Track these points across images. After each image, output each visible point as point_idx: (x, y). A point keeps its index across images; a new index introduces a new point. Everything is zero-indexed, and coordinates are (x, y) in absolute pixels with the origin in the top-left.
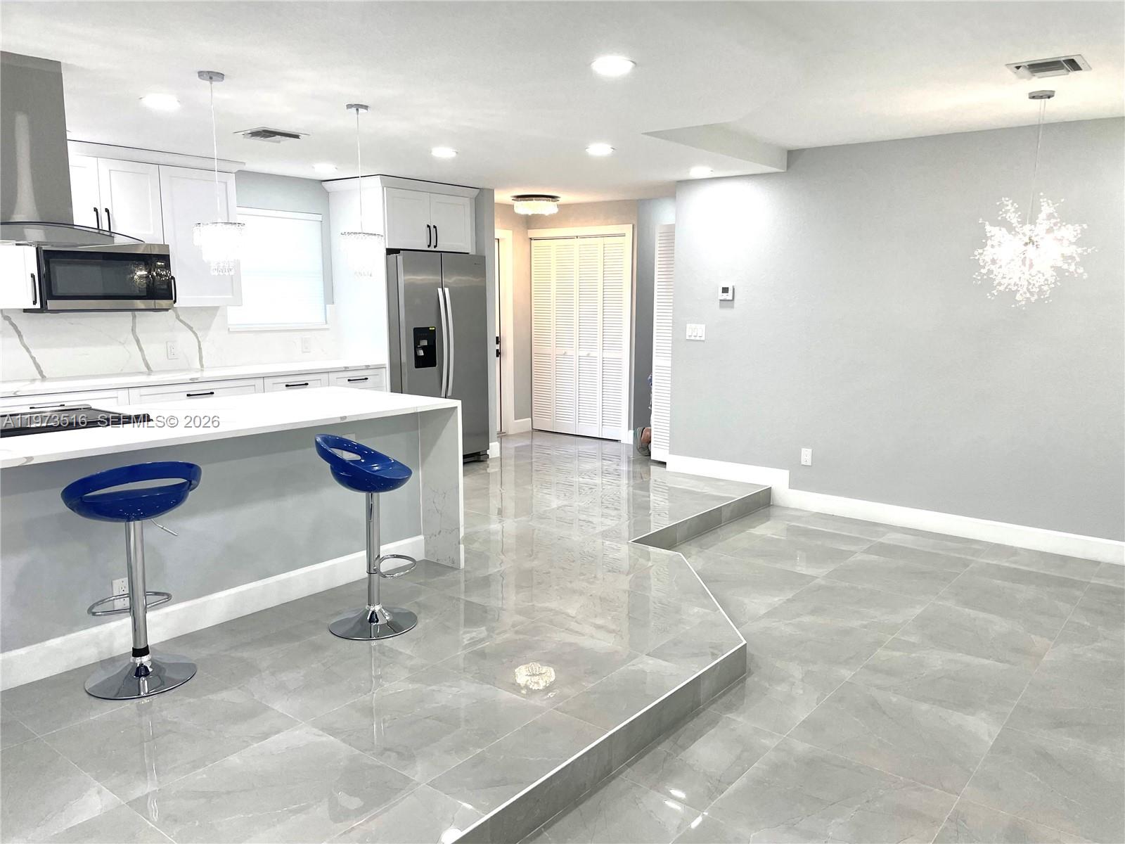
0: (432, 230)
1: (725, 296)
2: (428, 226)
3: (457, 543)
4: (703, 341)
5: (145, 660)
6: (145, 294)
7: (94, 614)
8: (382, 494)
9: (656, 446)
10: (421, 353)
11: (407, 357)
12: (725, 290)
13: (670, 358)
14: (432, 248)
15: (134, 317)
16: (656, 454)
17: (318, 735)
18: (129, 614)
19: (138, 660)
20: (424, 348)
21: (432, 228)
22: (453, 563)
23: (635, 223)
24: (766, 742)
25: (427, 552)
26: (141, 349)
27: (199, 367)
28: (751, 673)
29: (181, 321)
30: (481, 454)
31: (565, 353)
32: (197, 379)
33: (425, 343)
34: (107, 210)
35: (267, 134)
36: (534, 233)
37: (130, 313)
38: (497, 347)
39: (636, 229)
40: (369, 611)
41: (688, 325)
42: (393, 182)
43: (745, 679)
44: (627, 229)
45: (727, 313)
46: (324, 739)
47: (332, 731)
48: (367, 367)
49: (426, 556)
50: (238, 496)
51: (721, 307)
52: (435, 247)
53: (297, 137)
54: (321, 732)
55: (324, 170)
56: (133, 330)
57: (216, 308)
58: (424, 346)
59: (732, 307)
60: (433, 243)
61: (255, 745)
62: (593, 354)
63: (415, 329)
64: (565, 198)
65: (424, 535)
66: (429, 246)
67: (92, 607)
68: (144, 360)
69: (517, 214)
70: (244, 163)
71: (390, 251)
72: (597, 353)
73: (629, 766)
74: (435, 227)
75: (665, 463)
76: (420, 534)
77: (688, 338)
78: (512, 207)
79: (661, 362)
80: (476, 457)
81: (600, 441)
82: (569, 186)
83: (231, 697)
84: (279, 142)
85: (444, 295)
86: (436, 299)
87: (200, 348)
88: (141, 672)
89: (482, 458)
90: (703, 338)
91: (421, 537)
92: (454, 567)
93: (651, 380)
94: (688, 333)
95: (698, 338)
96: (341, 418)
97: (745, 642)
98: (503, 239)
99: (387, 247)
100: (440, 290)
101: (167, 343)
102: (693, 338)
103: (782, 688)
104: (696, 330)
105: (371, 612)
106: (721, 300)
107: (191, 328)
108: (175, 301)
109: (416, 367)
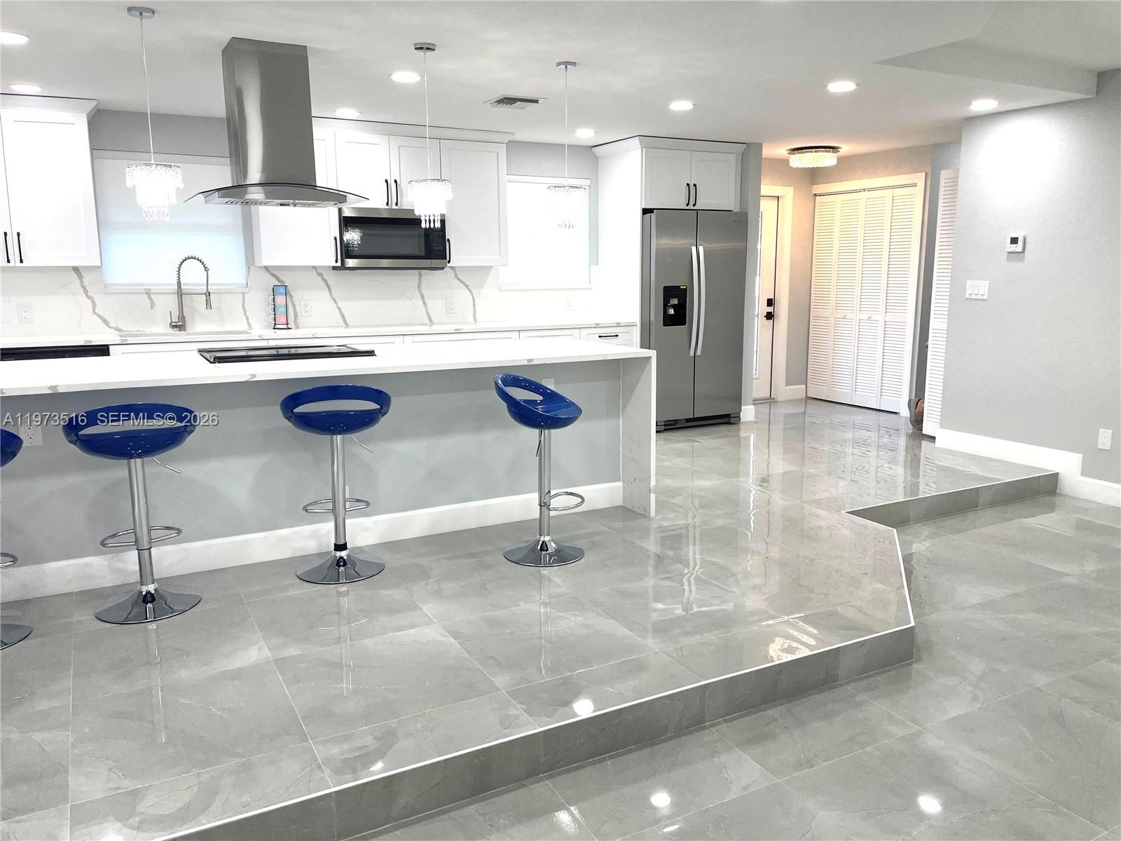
0: (692, 189)
1: (1014, 248)
2: (688, 185)
3: (648, 492)
4: (986, 300)
5: (344, 554)
6: (424, 254)
7: (306, 511)
8: (554, 432)
9: (928, 419)
10: (672, 311)
11: (656, 315)
12: (1014, 241)
13: (946, 320)
14: (691, 207)
15: (420, 275)
16: (928, 429)
17: (443, 635)
18: (331, 514)
19: (339, 554)
20: (674, 306)
21: (692, 186)
22: (645, 511)
23: (929, 171)
24: (892, 728)
25: (625, 499)
26: (425, 304)
27: (473, 321)
28: (919, 660)
29: (459, 279)
30: (732, 416)
31: (845, 316)
32: (460, 330)
33: (675, 301)
34: (396, 181)
35: (508, 101)
36: (818, 189)
37: (417, 271)
38: (770, 309)
39: (929, 179)
40: (539, 541)
41: (969, 283)
42: (652, 142)
43: (910, 664)
44: (919, 178)
45: (1016, 266)
46: (445, 639)
47: (455, 635)
48: (618, 325)
49: (624, 503)
50: (443, 425)
51: (1009, 259)
52: (694, 205)
53: (536, 101)
54: (446, 634)
55: (585, 135)
56: (419, 286)
57: (489, 268)
58: (675, 305)
59: (1022, 260)
60: (692, 202)
61: (392, 634)
62: (874, 317)
63: (665, 287)
64: (846, 149)
65: (623, 482)
66: (687, 205)
67: (307, 505)
68: (427, 313)
69: (794, 168)
70: (513, 133)
71: (646, 211)
72: (879, 317)
73: (725, 721)
74: (695, 185)
75: (934, 438)
76: (619, 480)
77: (967, 296)
78: (787, 161)
79: (937, 323)
80: (727, 419)
81: (878, 413)
82: (850, 134)
83: (397, 594)
84: (524, 108)
85: (699, 253)
86: (690, 259)
87: (474, 305)
88: (341, 562)
89: (732, 420)
90: (985, 297)
91: (620, 484)
92: (645, 515)
93: (927, 347)
94: (969, 291)
95: (979, 297)
96: (529, 360)
97: (913, 624)
98: (781, 197)
99: (643, 207)
100: (694, 249)
101: (446, 299)
102: (973, 297)
103: (949, 681)
104: (978, 288)
105: (541, 542)
106: (1009, 253)
107: (467, 286)
108: (449, 262)
109: (664, 325)
